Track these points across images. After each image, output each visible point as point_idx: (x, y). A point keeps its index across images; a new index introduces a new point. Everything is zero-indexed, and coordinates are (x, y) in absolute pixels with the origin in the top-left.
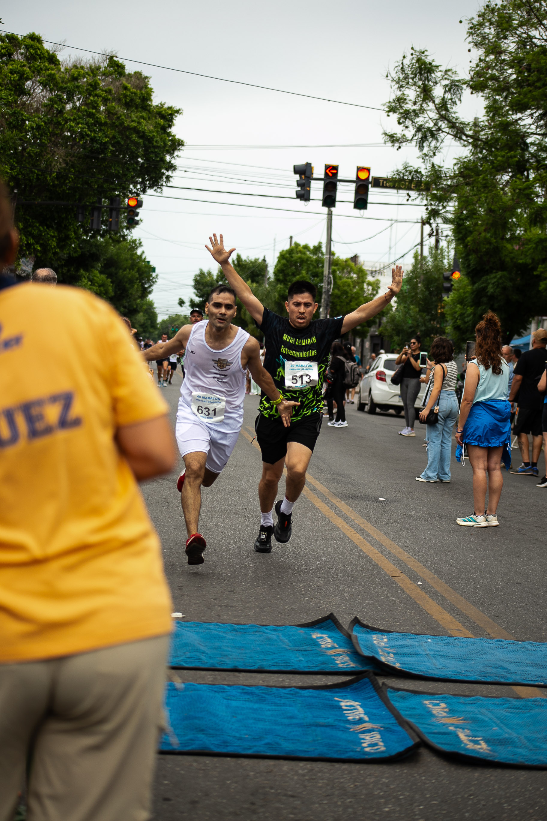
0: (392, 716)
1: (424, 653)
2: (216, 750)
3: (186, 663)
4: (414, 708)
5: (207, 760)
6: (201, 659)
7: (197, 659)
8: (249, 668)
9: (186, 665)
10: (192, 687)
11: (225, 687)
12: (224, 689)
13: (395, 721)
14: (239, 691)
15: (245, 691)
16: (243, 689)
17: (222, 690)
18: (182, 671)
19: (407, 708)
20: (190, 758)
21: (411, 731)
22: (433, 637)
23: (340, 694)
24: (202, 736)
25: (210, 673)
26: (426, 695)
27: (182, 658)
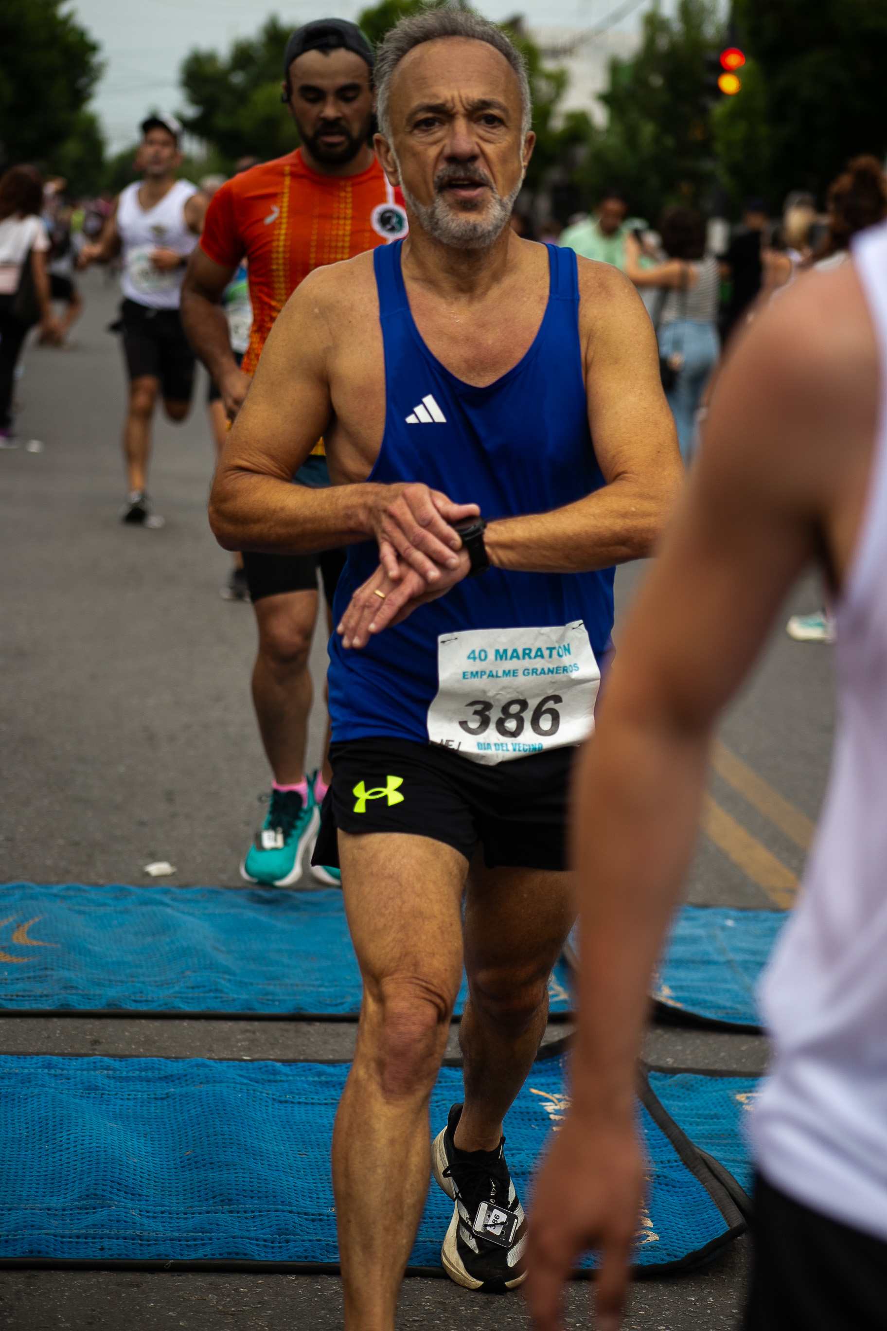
0: (667, 1140)
1: (722, 959)
2: (261, 1255)
3: (186, 1000)
4: (716, 1117)
5: (242, 1284)
6: (221, 991)
7: (210, 991)
8: (330, 1011)
9: (186, 1008)
10: (202, 1071)
11: (278, 1065)
12: (275, 1072)
13: (674, 1156)
14: (311, 1079)
15: (323, 1078)
16: (319, 1074)
17: (272, 1077)
18: (177, 1022)
19: (699, 1116)
20: (201, 1281)
21: (715, 1183)
22: (741, 914)
23: (543, 1080)
24: (226, 1216)
25: (243, 1025)
26: (737, 1079)
27: (177, 988)
